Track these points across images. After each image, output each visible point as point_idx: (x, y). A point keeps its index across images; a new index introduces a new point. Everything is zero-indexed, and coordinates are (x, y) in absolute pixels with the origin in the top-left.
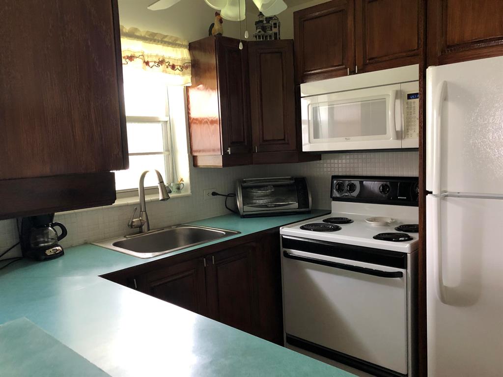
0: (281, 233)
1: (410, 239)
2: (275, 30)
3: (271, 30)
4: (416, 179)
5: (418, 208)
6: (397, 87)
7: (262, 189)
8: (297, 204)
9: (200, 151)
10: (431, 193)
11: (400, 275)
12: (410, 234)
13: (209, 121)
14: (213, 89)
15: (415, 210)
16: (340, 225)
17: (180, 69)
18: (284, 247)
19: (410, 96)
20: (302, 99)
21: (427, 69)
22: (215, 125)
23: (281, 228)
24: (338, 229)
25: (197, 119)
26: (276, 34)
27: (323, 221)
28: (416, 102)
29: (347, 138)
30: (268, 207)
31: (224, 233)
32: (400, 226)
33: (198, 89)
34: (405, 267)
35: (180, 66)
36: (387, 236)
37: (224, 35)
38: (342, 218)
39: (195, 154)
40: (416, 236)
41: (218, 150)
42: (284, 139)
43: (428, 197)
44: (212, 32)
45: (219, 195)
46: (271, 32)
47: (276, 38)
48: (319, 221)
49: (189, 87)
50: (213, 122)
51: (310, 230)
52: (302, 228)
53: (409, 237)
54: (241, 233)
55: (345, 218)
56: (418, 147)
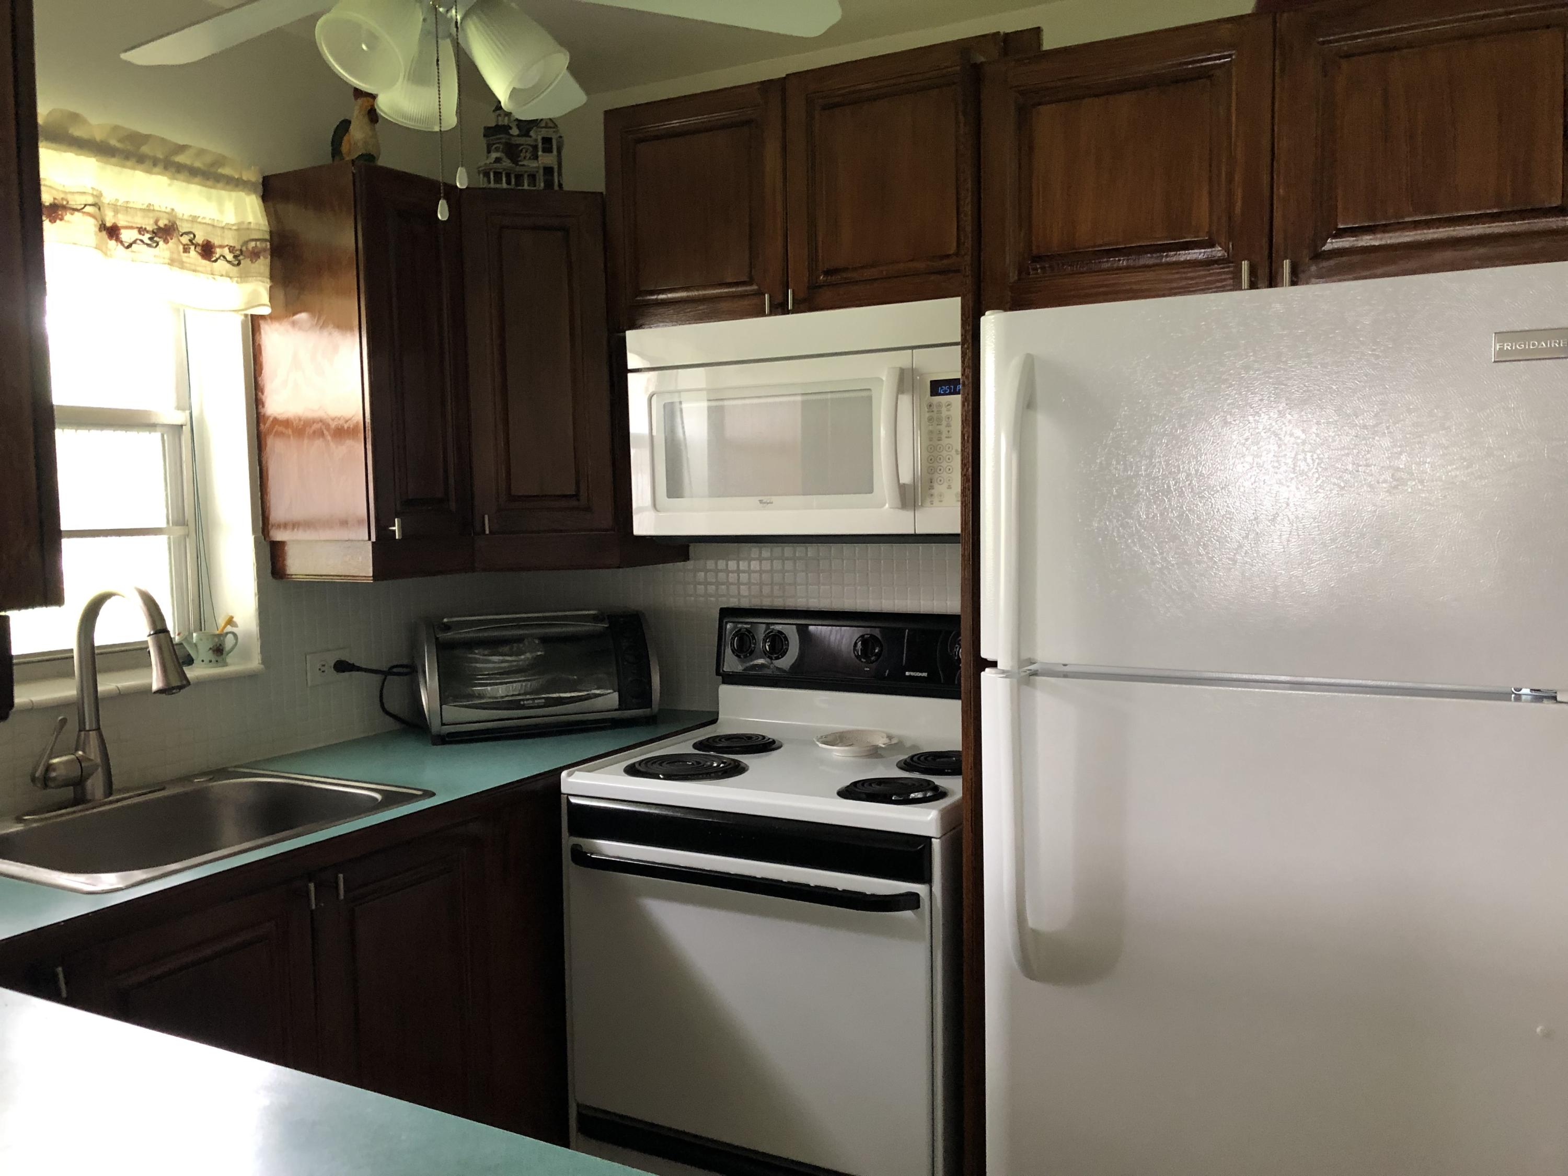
0: (564, 789)
1: (939, 794)
2: (547, 159)
3: (536, 157)
4: (953, 620)
5: (958, 703)
6: (903, 359)
7: (506, 649)
8: (616, 695)
9: (294, 525)
10: (994, 664)
11: (911, 901)
12: (940, 781)
13: (328, 426)
14: (342, 326)
15: (952, 708)
16: (744, 759)
17: (230, 257)
18: (573, 832)
19: (938, 387)
20: (630, 375)
21: (982, 319)
22: (349, 442)
23: (564, 774)
24: (736, 769)
25: (287, 423)
26: (548, 171)
27: (695, 746)
28: (954, 403)
29: (765, 499)
30: (524, 707)
31: (378, 796)
32: (912, 757)
33: (294, 324)
34: (924, 877)
35: (232, 250)
36: (876, 788)
37: (381, 162)
38: (749, 737)
39: (279, 535)
40: (954, 785)
41: (360, 522)
42: (576, 496)
43: (987, 676)
44: (345, 148)
45: (359, 669)
46: (534, 164)
47: (549, 184)
48: (682, 746)
49: (262, 317)
50: (341, 432)
51: (655, 776)
52: (632, 771)
53: (935, 788)
54: (433, 794)
55: (758, 736)
56: (958, 531)
